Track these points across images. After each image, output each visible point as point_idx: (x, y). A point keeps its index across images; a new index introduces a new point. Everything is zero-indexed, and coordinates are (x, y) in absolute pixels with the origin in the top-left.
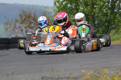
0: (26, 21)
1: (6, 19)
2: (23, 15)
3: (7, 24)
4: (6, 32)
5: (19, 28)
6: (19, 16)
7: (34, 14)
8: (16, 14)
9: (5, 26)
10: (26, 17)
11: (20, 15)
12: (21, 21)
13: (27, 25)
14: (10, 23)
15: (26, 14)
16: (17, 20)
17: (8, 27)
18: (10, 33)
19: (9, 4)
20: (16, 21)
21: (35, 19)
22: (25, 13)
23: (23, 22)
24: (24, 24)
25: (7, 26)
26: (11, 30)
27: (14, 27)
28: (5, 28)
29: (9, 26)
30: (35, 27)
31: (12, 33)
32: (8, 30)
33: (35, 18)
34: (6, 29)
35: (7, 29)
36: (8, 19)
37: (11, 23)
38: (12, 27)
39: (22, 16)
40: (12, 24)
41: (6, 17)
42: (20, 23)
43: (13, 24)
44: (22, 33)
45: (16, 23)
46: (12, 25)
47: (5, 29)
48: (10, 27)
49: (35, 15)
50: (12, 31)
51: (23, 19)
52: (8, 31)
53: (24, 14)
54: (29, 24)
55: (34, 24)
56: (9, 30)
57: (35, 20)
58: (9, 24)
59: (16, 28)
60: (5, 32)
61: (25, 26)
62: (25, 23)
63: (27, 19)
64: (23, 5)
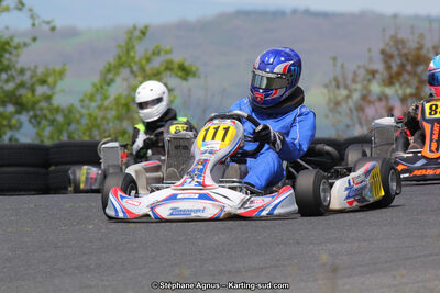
0: (406, 76)
1: (335, 65)
3: (338, 87)
4: (331, 115)
5: (380, 99)
6: (380, 57)
8: (370, 50)
9: (329, 91)
10: (407, 60)
11: (383, 52)
12: (386, 74)
13: (409, 91)
14: (349, 82)
15: (405, 51)
17: (339, 98)
18: (347, 121)
19: (341, 15)
20: (370, 77)
22: (400, 47)
23: (395, 81)
24: (398, 86)
25: (337, 92)
26: (350, 110)
27: (364, 97)
28: (330, 100)
29: (344, 92)
31: (356, 120)
32: (340, 109)
34: (332, 105)
35: (338, 104)
36: (342, 66)
37: (354, 81)
38: (356, 96)
39: (391, 57)
40: (354, 86)
41: (335, 59)
42: (383, 81)
43: (359, 86)
45: (369, 81)
46: (356, 90)
47: (328, 104)
48: (348, 97)
50: (355, 113)
52: (340, 113)
53: (398, 49)
54: (417, 88)
56: (344, 108)
58: (346, 87)
59: (370, 102)
60: (327, 116)
62: (401, 85)
63: (409, 67)
64: (395, 16)
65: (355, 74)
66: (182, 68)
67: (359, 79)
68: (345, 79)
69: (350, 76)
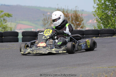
1: (44, 16)
3: (45, 20)
14: (48, 19)
17: (46, 23)
21: (67, 16)
26: (48, 25)
28: (43, 23)
33: (67, 15)
34: (44, 25)
35: (45, 24)
36: (46, 16)
38: (49, 22)
40: (49, 20)
41: (44, 14)
48: (47, 23)
49: (67, 13)
57: (68, 17)
58: (47, 20)
60: (43, 27)
65: (49, 18)
66: (9, 15)
67: (50, 18)
68: (46, 19)
69: (48, 18)
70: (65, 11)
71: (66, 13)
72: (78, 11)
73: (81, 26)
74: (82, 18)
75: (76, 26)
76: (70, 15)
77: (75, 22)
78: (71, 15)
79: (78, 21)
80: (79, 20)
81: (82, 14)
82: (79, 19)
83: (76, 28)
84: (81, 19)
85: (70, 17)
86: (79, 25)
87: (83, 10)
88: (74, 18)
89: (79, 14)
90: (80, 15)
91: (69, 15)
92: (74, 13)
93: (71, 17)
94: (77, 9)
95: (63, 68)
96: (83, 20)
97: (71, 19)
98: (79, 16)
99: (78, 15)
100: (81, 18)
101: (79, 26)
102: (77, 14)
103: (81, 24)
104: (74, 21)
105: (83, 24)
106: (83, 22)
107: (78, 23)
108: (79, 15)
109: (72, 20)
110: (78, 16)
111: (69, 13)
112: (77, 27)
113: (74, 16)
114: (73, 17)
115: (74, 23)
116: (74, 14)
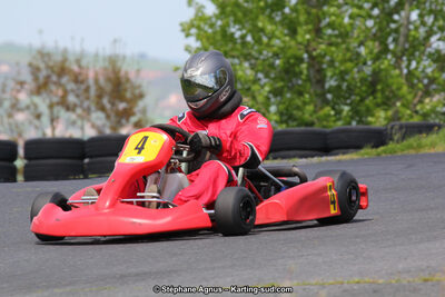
2: (42, 66)
7: (78, 61)
16: (22, 84)
21: (80, 78)
30: (81, 106)
33: (80, 74)
44: (36, 127)
49: (80, 67)
51: (41, 80)
55: (77, 96)
57: (82, 82)
61: (47, 101)
70: (72, 58)
71: (75, 68)
72: (124, 57)
73: (134, 119)
74: (139, 87)
75: (113, 118)
76: (91, 75)
77: (113, 104)
78: (96, 74)
79: (122, 99)
80: (128, 95)
81: (138, 71)
82: (125, 90)
83: (114, 128)
84: (137, 92)
85: (91, 82)
86: (127, 114)
87: (142, 56)
88: (108, 87)
89: (127, 69)
90: (132, 76)
91: (87, 75)
92: (107, 64)
93: (96, 81)
94: (118, 52)
95: (57, 290)
96: (141, 96)
97: (97, 90)
98: (128, 80)
99: (122, 73)
100: (134, 87)
101: (128, 120)
102: (119, 71)
103: (136, 109)
104: (105, 101)
105: (144, 111)
106: (141, 104)
107: (122, 106)
108: (126, 73)
109: (100, 97)
110: (123, 80)
111: (88, 68)
112: (119, 124)
113: (108, 80)
114: (102, 81)
115: (108, 106)
116: (105, 69)
